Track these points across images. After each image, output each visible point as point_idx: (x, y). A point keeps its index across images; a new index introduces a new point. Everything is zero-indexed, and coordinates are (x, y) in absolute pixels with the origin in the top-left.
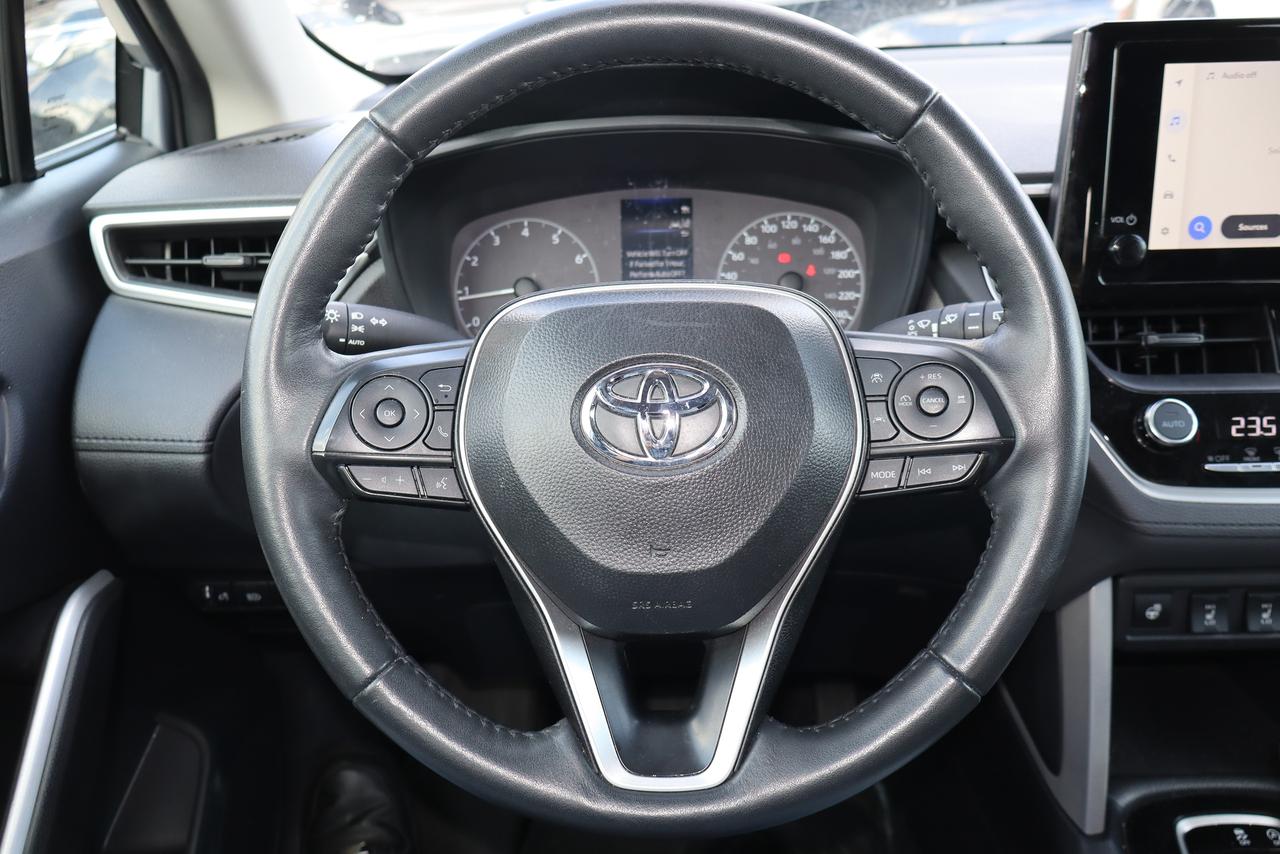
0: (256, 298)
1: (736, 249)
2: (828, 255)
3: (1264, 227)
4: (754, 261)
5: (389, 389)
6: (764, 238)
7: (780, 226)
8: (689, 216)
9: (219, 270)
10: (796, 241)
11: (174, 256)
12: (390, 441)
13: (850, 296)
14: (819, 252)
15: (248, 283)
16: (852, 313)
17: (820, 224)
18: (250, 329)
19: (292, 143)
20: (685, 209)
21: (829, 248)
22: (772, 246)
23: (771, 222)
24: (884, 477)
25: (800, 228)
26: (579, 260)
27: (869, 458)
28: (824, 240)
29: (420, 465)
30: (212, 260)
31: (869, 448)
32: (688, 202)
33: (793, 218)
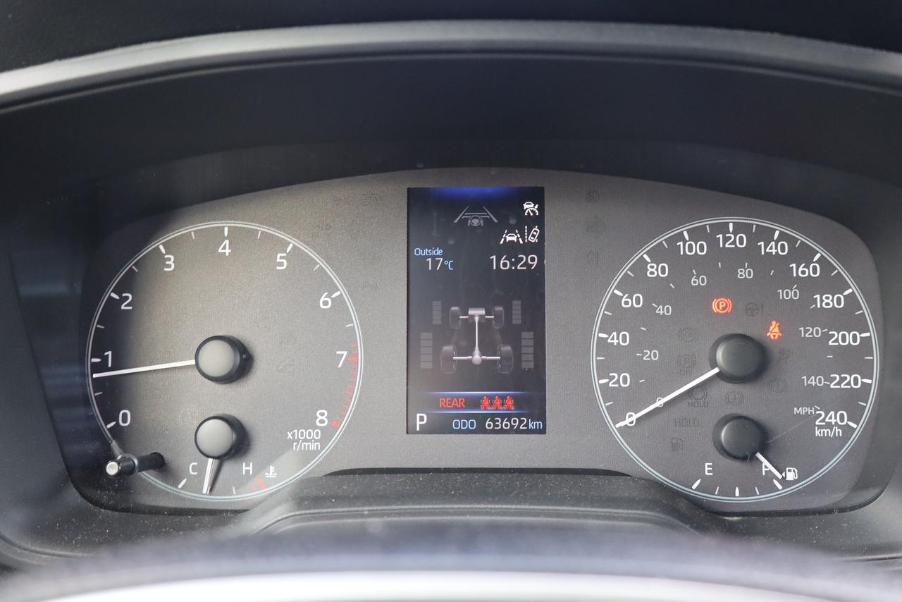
1: (628, 286)
2: (807, 299)
4: (663, 310)
6: (682, 266)
7: (713, 243)
8: (538, 220)
10: (744, 273)
13: (852, 381)
14: (792, 294)
16: (855, 416)
17: (792, 241)
20: (529, 207)
21: (808, 286)
22: (697, 281)
23: (696, 235)
25: (753, 247)
28: (800, 271)
32: (537, 195)
33: (739, 228)
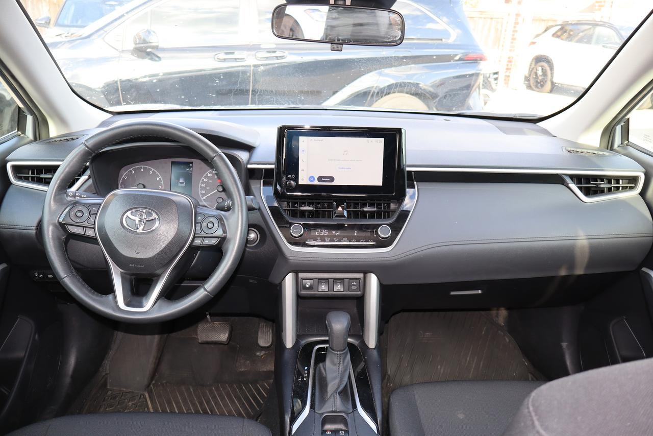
0: (49, 186)
1: (205, 177)
3: (329, 180)
4: (210, 181)
5: (80, 208)
8: (192, 167)
9: (45, 178)
11: (32, 174)
12: (78, 220)
15: (47, 182)
18: (46, 194)
19: (72, 142)
20: (191, 165)
24: (198, 242)
26: (158, 179)
27: (194, 237)
29: (85, 227)
30: (43, 176)
31: (195, 234)
32: (192, 163)
